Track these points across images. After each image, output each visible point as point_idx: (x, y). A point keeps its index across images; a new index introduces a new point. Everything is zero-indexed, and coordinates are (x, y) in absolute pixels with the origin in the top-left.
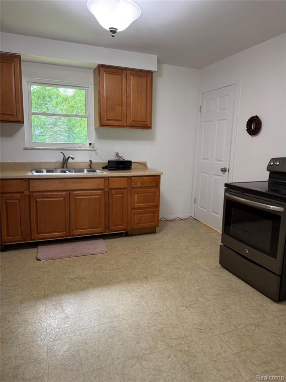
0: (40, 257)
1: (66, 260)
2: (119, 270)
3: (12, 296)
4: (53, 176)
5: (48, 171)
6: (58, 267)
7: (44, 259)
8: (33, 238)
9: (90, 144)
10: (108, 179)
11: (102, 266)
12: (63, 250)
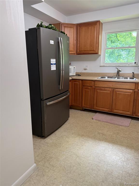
0: (94, 118)
1: (104, 123)
2: (127, 139)
3: (72, 130)
4: (110, 80)
5: (108, 78)
6: (98, 125)
7: (94, 119)
8: (94, 108)
9: (135, 63)
10: (138, 84)
11: (119, 133)
12: (106, 118)
